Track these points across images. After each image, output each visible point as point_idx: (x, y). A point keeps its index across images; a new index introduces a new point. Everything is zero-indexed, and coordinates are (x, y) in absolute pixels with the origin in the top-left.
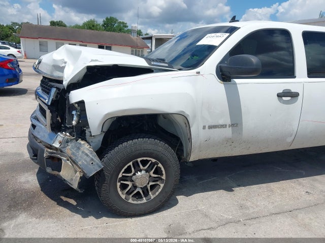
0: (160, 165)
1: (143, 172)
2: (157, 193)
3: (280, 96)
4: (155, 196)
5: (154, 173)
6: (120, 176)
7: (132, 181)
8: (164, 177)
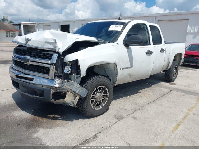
0: (106, 89)
1: (100, 93)
2: (106, 103)
3: (146, 53)
4: (105, 104)
5: (104, 93)
6: (91, 97)
7: (95, 98)
8: (108, 95)
